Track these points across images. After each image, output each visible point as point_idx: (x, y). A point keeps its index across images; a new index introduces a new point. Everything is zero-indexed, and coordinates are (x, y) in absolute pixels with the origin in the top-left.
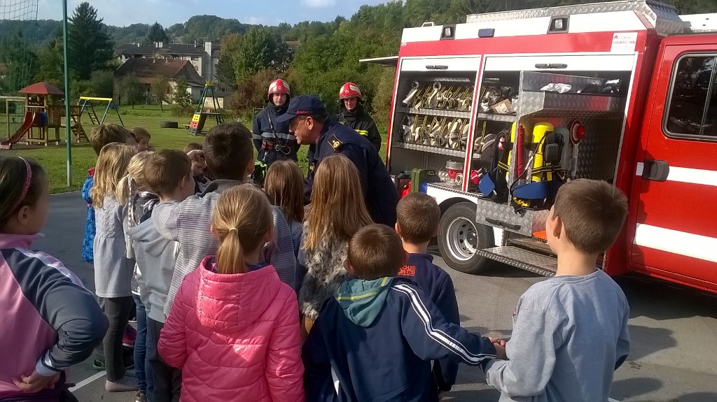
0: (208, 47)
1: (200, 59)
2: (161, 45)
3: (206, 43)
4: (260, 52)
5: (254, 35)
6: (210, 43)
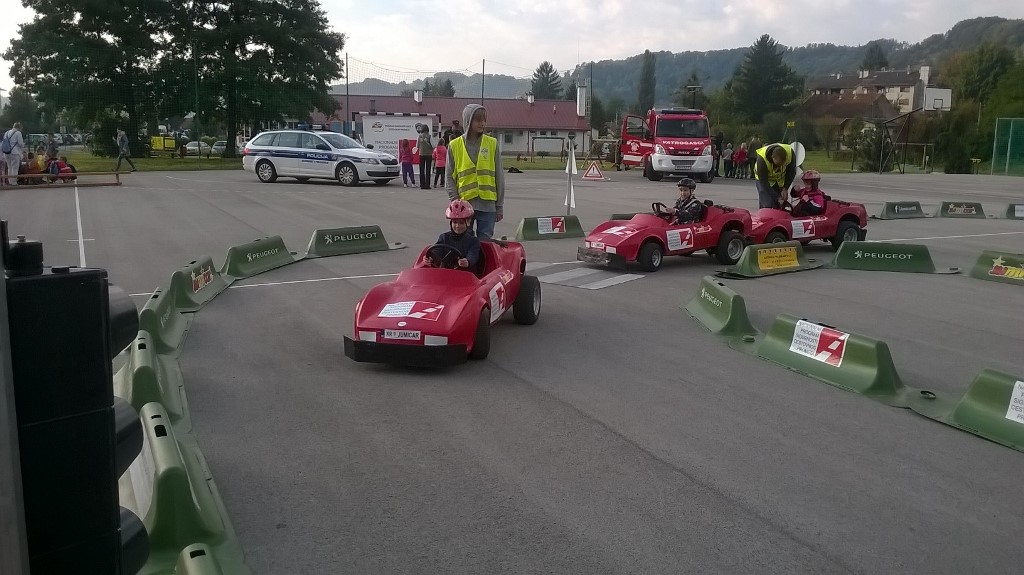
0: (925, 73)
1: (912, 89)
2: (866, 74)
3: (922, 68)
4: (988, 75)
5: (982, 52)
6: (928, 68)
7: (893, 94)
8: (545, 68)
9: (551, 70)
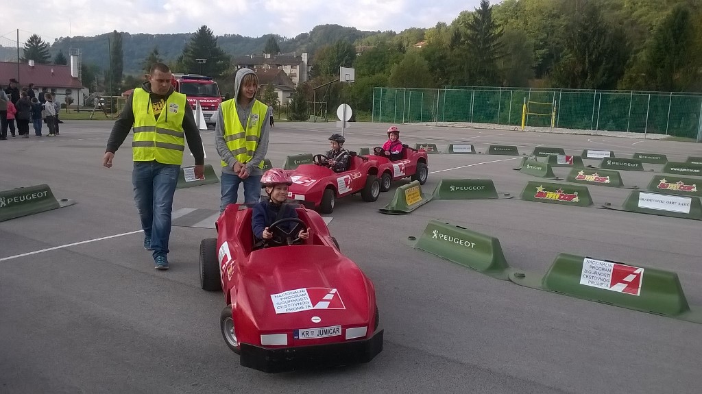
0: (305, 57)
1: (298, 67)
2: (269, 56)
3: (303, 54)
5: (338, 46)
6: (306, 54)
7: (287, 70)
8: (35, 39)
9: (40, 41)
